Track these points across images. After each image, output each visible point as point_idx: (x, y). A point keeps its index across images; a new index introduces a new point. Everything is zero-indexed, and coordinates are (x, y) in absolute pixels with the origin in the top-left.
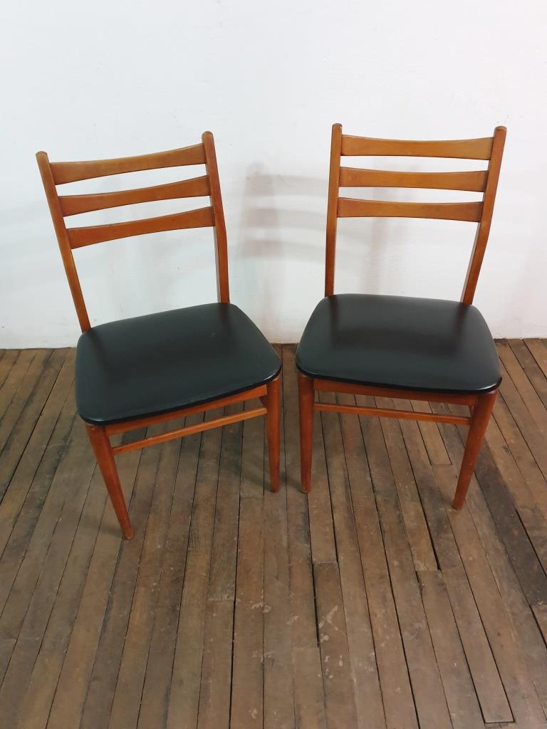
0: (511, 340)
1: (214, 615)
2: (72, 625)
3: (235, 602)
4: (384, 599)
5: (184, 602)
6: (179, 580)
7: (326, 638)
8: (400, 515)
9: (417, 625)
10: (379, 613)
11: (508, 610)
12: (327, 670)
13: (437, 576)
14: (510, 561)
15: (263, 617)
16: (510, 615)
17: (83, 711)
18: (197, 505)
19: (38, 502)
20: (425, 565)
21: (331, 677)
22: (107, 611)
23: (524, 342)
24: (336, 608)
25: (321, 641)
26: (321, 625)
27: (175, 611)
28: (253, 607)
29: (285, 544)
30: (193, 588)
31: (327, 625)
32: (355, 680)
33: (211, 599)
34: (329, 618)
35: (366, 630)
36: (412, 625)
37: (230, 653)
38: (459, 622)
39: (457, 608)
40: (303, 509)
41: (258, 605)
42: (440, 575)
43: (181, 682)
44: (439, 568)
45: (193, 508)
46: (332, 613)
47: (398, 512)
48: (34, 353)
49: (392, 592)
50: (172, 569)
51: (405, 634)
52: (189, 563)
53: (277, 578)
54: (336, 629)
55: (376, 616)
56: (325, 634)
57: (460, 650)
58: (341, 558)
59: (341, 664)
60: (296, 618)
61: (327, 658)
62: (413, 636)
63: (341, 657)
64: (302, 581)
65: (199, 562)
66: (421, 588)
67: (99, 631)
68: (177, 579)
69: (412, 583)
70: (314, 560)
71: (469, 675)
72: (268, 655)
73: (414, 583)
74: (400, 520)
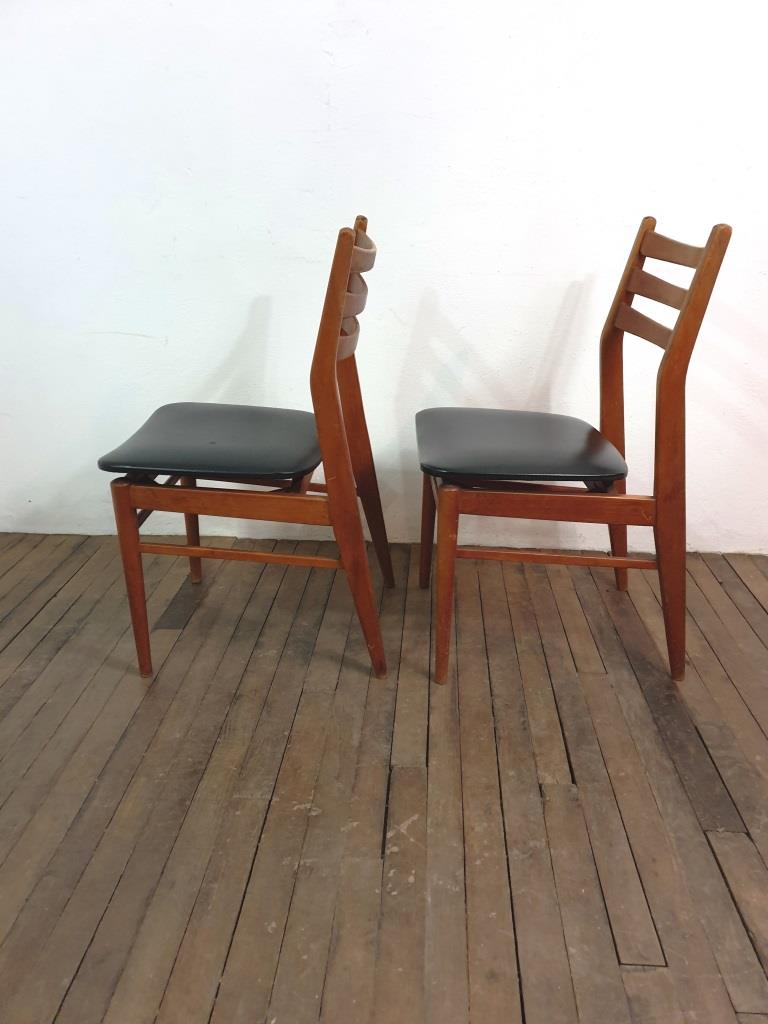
0: (705, 554)
1: (238, 813)
2: (33, 811)
3: (270, 802)
4: (488, 811)
5: (198, 796)
6: (197, 774)
7: (395, 849)
8: (524, 722)
9: (532, 844)
10: (479, 826)
11: (673, 835)
12: (390, 886)
13: (570, 791)
14: (680, 780)
15: (308, 821)
16: (673, 840)
17: (22, 910)
18: (241, 696)
19: (25, 681)
20: (554, 776)
21: (394, 893)
22: (88, 800)
23: (724, 557)
24: (416, 817)
25: (388, 852)
26: (389, 835)
27: (184, 806)
28: (295, 808)
29: (355, 743)
30: (213, 783)
31: (399, 836)
32: (429, 899)
33: (236, 796)
34: (403, 828)
35: (456, 844)
36: (525, 843)
37: (251, 856)
38: (596, 843)
39: (594, 828)
40: (389, 707)
41: (302, 807)
42: (574, 789)
43: (173, 884)
44: (574, 781)
45: (235, 698)
46: (409, 822)
47: (522, 719)
48: (64, 538)
49: (502, 805)
50: (190, 759)
51: (514, 853)
52: (215, 755)
53: (337, 778)
54: (412, 840)
55: (473, 829)
56: (395, 845)
57: (593, 875)
58: (433, 762)
59: (411, 879)
60: (355, 824)
61: (392, 871)
62: (525, 856)
63: (413, 872)
64: (372, 784)
65: (229, 755)
66: (544, 804)
67: (70, 821)
68: (195, 771)
69: (531, 796)
70: (393, 762)
71: (602, 905)
72: (305, 863)
73: (535, 797)
74: (525, 727)
